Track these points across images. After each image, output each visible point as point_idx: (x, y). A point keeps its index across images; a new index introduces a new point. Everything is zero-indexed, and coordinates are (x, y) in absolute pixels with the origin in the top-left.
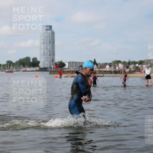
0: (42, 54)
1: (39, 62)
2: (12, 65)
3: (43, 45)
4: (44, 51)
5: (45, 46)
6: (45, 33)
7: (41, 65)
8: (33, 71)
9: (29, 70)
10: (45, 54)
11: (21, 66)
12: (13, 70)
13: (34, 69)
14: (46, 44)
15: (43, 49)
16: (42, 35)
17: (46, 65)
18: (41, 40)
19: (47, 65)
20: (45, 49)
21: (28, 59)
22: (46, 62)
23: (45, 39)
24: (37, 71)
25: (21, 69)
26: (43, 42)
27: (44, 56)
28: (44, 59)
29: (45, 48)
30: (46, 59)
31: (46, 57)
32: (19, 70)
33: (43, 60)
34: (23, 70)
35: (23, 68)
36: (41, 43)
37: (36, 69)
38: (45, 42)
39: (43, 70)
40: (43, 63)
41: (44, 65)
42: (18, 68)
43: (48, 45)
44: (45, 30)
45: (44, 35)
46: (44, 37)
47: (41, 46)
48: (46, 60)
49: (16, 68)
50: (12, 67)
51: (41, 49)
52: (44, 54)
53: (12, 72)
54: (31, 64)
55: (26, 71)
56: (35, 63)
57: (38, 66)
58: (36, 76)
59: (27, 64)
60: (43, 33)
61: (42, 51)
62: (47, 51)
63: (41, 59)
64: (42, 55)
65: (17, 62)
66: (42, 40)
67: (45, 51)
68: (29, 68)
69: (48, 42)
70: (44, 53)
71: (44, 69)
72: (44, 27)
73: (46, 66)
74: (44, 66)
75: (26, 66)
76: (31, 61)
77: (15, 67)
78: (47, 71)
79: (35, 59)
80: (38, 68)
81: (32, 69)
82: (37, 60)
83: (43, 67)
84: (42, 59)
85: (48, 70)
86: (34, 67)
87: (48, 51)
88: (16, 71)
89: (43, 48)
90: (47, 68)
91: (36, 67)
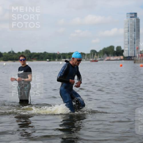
0: (126, 42)
1: (123, 51)
2: (96, 54)
3: (128, 33)
4: (128, 40)
5: (129, 34)
6: (129, 21)
7: (125, 54)
8: (117, 60)
9: (113, 59)
10: (130, 42)
11: (105, 55)
12: (97, 59)
13: (118, 58)
14: (130, 32)
15: (128, 38)
16: (127, 23)
17: (130, 53)
18: (125, 28)
19: (132, 53)
20: (129, 38)
21: (112, 47)
22: (130, 50)
23: (129, 27)
24: (121, 60)
25: (105, 58)
26: (127, 30)
27: (129, 44)
28: (128, 47)
29: (129, 36)
30: (131, 47)
31: (130, 46)
32: (103, 59)
33: (127, 49)
34: (107, 59)
35: (107, 57)
36: (126, 31)
37: (120, 58)
38: (130, 30)
39: (127, 59)
40: (127, 52)
41: (129, 53)
42: (102, 57)
43: (132, 33)
44: (129, 17)
45: (128, 23)
46: (128, 24)
47: (125, 34)
48: (130, 49)
49: (100, 58)
50: (96, 56)
51: (125, 37)
52: (128, 43)
53: (97, 61)
54: (115, 53)
55: (109, 60)
56: (119, 52)
57: (122, 55)
58: (120, 65)
59: (110, 53)
60: (127, 21)
61: (127, 40)
62: (131, 39)
63: (125, 48)
64: (126, 44)
65: (101, 51)
66: (127, 28)
67: (130, 39)
68: (113, 57)
69: (133, 30)
70: (128, 41)
71: (129, 58)
72: (128, 15)
73: (131, 55)
74: (129, 55)
75: (110, 55)
76: (115, 50)
77: (99, 56)
78: (132, 60)
79: (119, 48)
80: (122, 57)
81: (116, 58)
82: (121, 49)
83: (127, 56)
84: (127, 47)
85: (132, 58)
86: (118, 56)
87: (133, 40)
88: (100, 60)
89: (127, 36)
90: (132, 57)
91: (120, 56)
